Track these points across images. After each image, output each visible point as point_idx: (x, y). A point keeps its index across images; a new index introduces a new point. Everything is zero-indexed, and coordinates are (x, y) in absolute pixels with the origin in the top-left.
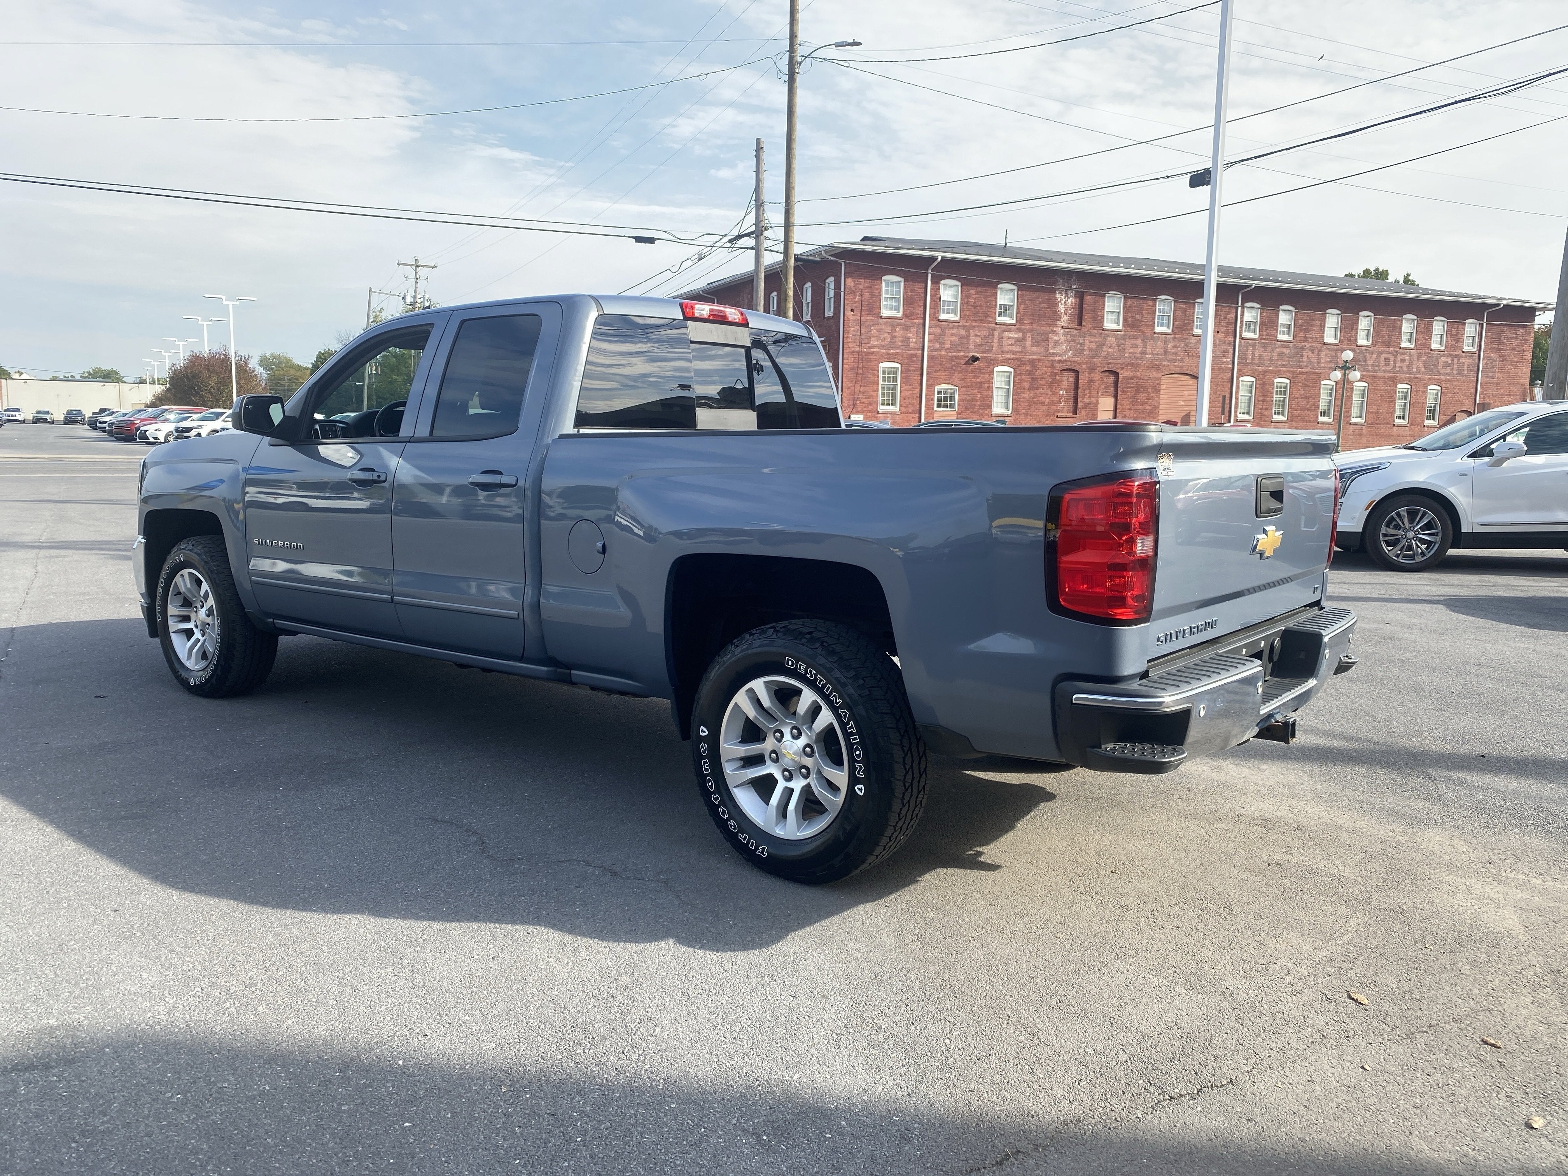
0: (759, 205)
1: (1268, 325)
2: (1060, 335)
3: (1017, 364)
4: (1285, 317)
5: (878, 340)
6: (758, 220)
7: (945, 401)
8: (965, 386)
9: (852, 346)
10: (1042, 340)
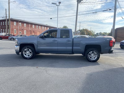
0: (6, 15)
1: (44, 28)
2: (29, 28)
3: (26, 30)
4: (45, 28)
5: (14, 27)
6: (6, 16)
7: (20, 33)
8: (22, 32)
9: (11, 28)
10: (28, 28)
